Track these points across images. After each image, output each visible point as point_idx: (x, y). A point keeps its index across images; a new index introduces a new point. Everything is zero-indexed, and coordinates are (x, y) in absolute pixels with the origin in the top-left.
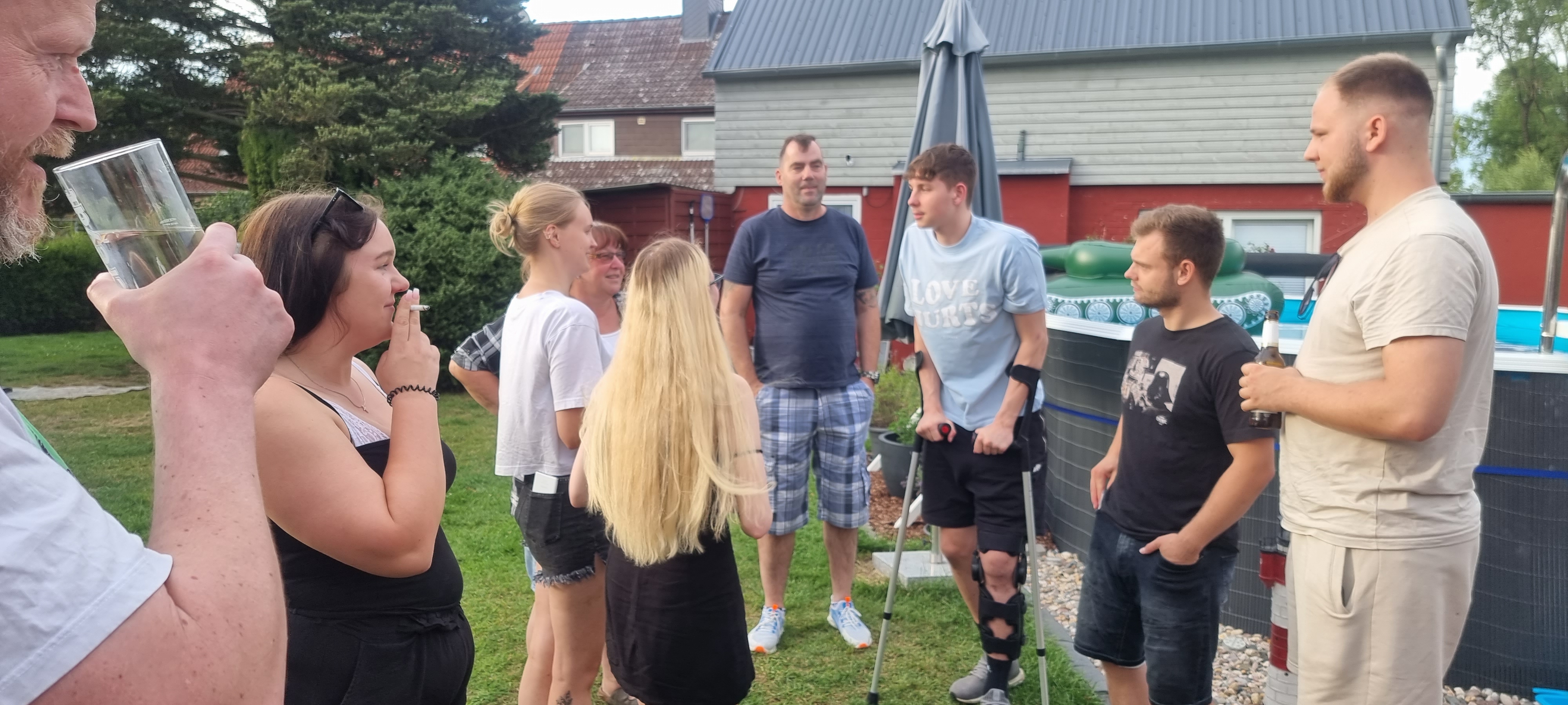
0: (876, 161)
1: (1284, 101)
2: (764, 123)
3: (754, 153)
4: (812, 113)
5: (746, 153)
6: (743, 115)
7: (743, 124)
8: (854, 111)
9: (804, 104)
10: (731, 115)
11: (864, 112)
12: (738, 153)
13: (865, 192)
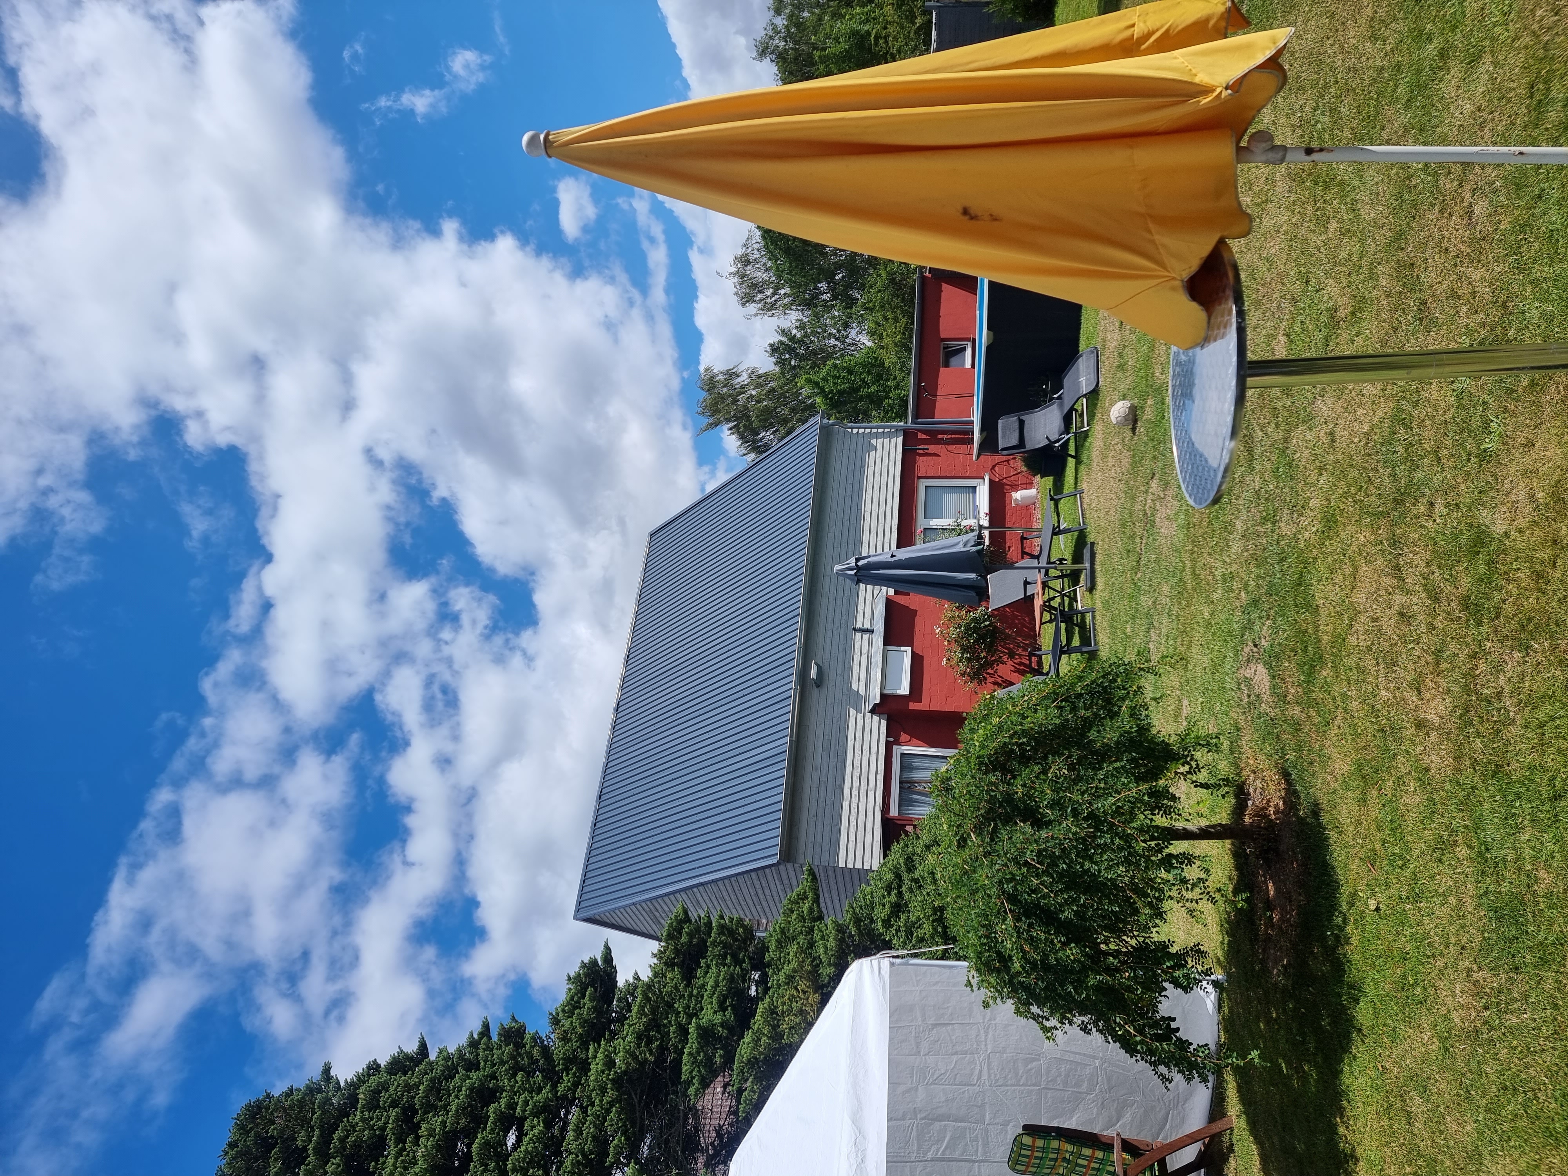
0: (867, 729)
1: (849, 493)
4: (824, 779)
6: (819, 839)
8: (825, 746)
9: (815, 785)
10: (818, 850)
11: (826, 738)
13: (891, 740)
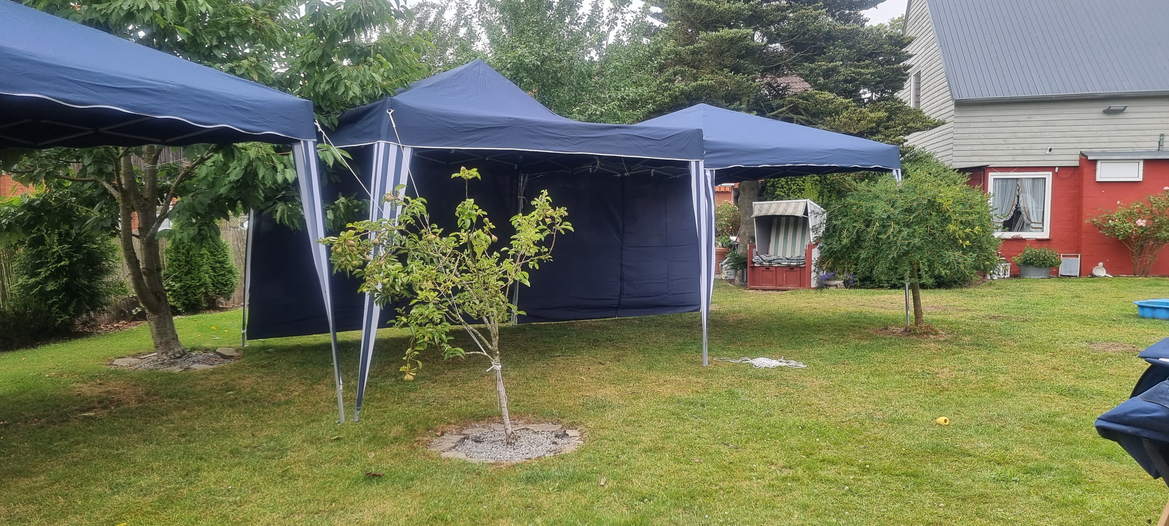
0: (1065, 151)
2: (987, 130)
3: (981, 147)
4: (1021, 124)
5: (975, 148)
6: (973, 125)
7: (973, 130)
8: (1050, 122)
10: (965, 125)
11: (1057, 122)
12: (969, 148)
13: (1057, 170)
